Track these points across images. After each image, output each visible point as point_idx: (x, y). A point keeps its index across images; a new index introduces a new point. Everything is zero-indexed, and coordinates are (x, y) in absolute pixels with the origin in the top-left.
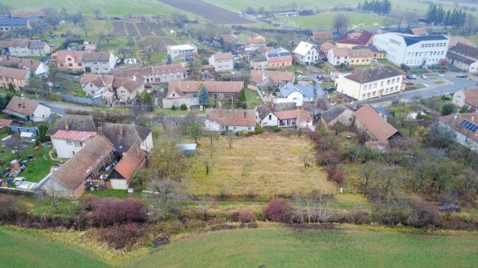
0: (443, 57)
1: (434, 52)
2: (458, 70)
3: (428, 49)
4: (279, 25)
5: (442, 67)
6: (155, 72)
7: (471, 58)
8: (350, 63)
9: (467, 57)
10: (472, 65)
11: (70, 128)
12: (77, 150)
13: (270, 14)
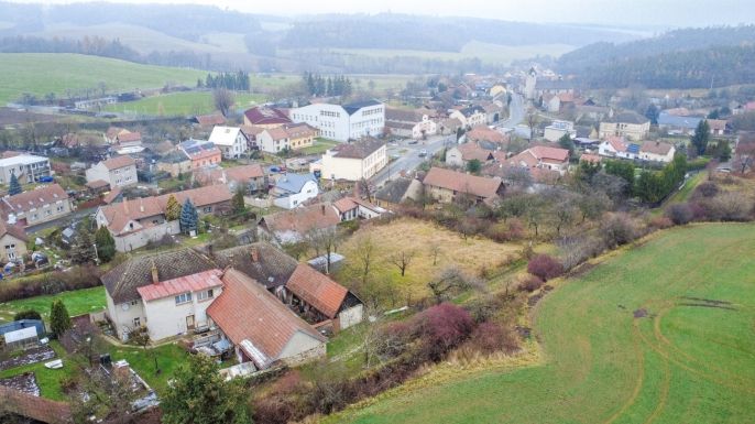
0: (382, 125)
1: (370, 121)
2: (406, 138)
3: (368, 117)
4: (114, 116)
5: (386, 137)
6: (16, 207)
7: (408, 123)
8: (292, 147)
9: (403, 122)
10: (415, 129)
12: (199, 309)
13: (67, 104)
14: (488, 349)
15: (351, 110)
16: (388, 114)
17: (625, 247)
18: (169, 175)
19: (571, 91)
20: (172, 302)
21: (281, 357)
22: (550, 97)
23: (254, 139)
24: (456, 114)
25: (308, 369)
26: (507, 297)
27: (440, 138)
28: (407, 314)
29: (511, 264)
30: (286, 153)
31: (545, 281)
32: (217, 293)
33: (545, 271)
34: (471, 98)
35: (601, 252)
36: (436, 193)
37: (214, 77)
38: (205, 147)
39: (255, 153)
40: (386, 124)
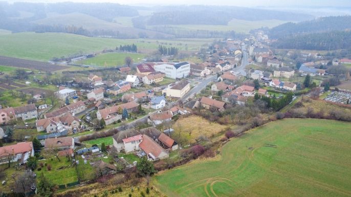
0: (189, 71)
1: (185, 71)
2: (197, 76)
3: (184, 69)
5: (190, 76)
7: (199, 70)
8: (155, 82)
9: (197, 70)
10: (202, 73)
11: (128, 137)
12: (137, 145)
13: (69, 60)
14: (207, 156)
15: (177, 67)
16: (192, 66)
17: (258, 127)
18: (114, 95)
19: (268, 53)
20: (131, 143)
21: (159, 157)
22: (258, 56)
23: (142, 79)
24: (218, 66)
25: (165, 160)
26: (216, 143)
27: (211, 77)
28: (190, 147)
29: (222, 133)
30: (153, 84)
31: (229, 138)
32: (141, 141)
33: (230, 135)
34: (227, 55)
35: (249, 129)
36: (204, 106)
37: (123, 46)
38: (125, 84)
39: (142, 84)
40: (191, 71)
